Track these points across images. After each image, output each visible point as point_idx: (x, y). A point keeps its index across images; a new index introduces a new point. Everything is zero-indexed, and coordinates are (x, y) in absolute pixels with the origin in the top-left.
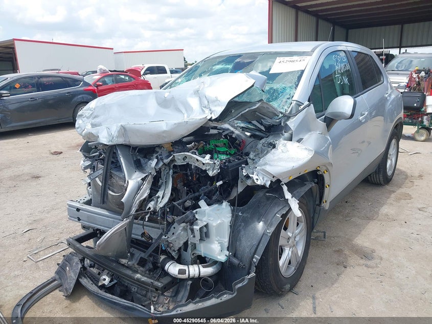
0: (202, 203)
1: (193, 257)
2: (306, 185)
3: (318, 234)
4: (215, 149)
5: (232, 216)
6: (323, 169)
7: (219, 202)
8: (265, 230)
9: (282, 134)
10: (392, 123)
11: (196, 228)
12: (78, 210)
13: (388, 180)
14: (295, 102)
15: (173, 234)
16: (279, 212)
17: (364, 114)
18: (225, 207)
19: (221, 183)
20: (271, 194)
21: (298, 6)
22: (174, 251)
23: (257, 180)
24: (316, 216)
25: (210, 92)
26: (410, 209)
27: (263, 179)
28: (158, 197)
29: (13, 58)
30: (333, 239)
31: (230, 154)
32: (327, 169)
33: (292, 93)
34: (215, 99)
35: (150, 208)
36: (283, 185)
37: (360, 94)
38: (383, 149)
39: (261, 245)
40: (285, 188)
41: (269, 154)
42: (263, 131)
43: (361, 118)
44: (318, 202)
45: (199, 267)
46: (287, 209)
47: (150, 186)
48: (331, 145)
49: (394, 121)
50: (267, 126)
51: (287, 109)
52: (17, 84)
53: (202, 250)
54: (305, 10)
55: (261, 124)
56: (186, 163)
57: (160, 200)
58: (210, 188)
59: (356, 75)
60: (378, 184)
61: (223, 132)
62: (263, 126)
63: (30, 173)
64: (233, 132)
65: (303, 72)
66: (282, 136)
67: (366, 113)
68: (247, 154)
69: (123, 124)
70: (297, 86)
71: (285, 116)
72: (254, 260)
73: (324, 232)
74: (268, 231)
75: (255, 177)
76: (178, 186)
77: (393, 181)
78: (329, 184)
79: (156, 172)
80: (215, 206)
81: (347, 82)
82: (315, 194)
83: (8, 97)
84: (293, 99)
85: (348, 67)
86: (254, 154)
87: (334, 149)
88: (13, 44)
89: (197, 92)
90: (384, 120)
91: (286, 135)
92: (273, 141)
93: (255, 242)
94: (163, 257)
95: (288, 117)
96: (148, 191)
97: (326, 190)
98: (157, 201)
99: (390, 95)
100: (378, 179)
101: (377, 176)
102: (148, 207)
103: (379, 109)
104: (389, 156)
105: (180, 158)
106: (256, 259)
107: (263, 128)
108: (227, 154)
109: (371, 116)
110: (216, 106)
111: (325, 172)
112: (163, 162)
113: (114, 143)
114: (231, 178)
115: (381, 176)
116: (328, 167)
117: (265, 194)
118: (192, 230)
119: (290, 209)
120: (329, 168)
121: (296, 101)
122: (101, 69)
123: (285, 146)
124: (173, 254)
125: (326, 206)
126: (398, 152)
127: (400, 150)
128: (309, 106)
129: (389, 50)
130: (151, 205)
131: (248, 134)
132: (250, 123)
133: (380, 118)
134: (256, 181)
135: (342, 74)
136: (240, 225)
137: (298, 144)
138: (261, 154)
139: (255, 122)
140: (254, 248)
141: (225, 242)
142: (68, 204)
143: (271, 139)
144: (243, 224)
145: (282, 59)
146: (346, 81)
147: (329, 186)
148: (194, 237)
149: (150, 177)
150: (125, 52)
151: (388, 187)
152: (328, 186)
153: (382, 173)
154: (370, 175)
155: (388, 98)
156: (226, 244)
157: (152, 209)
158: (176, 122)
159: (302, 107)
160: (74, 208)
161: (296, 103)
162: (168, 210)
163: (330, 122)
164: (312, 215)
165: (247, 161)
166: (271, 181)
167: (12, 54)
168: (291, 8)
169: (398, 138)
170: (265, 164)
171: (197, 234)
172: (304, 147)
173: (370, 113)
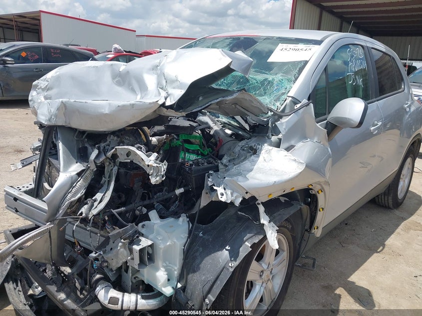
0: (153, 214)
1: (134, 281)
2: (293, 205)
3: (306, 261)
4: (183, 146)
5: (189, 237)
6: (317, 188)
7: (176, 215)
8: (227, 263)
9: (268, 137)
10: (410, 138)
11: (136, 248)
12: (16, 199)
13: (398, 204)
14: (290, 99)
15: (111, 249)
16: (250, 240)
17: (377, 125)
18: (181, 224)
19: (182, 190)
20: (243, 214)
21: (322, 5)
22: (111, 270)
23: (222, 194)
24: (304, 243)
25: (171, 70)
26: (419, 243)
27: (232, 194)
28: (95, 201)
29: (38, 30)
30: (323, 269)
31: (202, 155)
32: (323, 188)
33: (288, 87)
34: (174, 78)
35: (81, 214)
36: (259, 204)
37: (375, 99)
38: (396, 168)
39: (218, 282)
40: (262, 209)
41: (247, 161)
42: (247, 130)
43: (372, 128)
44: (307, 227)
45: (137, 297)
46: (261, 237)
47: (86, 184)
48: (330, 159)
49: (411, 136)
50: (252, 125)
51: (279, 106)
52: (24, 52)
53: (146, 275)
54: (330, 10)
55: (246, 121)
56: (129, 161)
57: (96, 204)
58: (167, 195)
59: (373, 76)
60: (386, 207)
61: (200, 125)
62: (248, 124)
63: (15, 146)
64: (210, 128)
65: (306, 62)
66: (268, 140)
67: (380, 124)
68: (221, 158)
69: (64, 100)
70: (296, 79)
71: (275, 114)
72: (207, 301)
73: (314, 259)
74: (230, 265)
75: (220, 190)
76: (135, 186)
77: (403, 206)
78: (323, 207)
79: (97, 166)
80: (170, 220)
81: (361, 84)
82: (305, 217)
83: (12, 65)
84: (288, 95)
85: (364, 66)
86: (229, 159)
87: (333, 163)
88: (40, 16)
89: (155, 68)
90: (400, 134)
91: (274, 138)
92: (255, 145)
93: (212, 278)
94: (98, 276)
95: (278, 116)
96: (83, 191)
97: (320, 215)
98: (92, 205)
99: (409, 107)
100: (386, 202)
101: (386, 197)
102: (80, 212)
103: (395, 120)
104: (402, 176)
105: (122, 153)
106: (210, 301)
107: (247, 127)
108: (198, 154)
109: (384, 128)
110: (174, 88)
111: (320, 192)
112: (105, 155)
113: (53, 123)
114: (194, 186)
115: (390, 198)
116: (324, 186)
117: (236, 212)
118: (131, 251)
119: (265, 238)
120: (326, 188)
121: (292, 97)
122: (116, 49)
123: (269, 152)
124: (110, 275)
125: (318, 233)
126: (413, 171)
127: (415, 170)
128: (308, 105)
129: (412, 62)
130: (84, 209)
131: (229, 132)
132: (233, 118)
133: (397, 132)
134: (220, 196)
135: (356, 73)
136: (197, 250)
137: (285, 153)
138: (236, 160)
139: (238, 118)
140: (209, 285)
141: (175, 270)
142: (5, 191)
143: (252, 143)
144: (201, 249)
145: (285, 46)
146: (360, 81)
147: (323, 209)
148: (133, 259)
149: (88, 172)
150: (147, 36)
151: (397, 212)
152: (321, 210)
153: (391, 196)
154: (378, 196)
155: (408, 110)
156: (176, 273)
157: (84, 215)
158: (121, 103)
159: (298, 106)
160: (11, 196)
161: (291, 101)
162: (107, 218)
163: (332, 128)
164: (299, 242)
165: (217, 166)
166: (244, 199)
167: (38, 25)
168: (316, 7)
169: (414, 156)
170: (239, 174)
171: (137, 256)
172: (293, 158)
173: (384, 125)
